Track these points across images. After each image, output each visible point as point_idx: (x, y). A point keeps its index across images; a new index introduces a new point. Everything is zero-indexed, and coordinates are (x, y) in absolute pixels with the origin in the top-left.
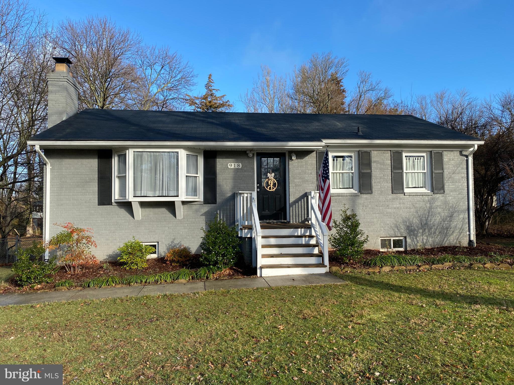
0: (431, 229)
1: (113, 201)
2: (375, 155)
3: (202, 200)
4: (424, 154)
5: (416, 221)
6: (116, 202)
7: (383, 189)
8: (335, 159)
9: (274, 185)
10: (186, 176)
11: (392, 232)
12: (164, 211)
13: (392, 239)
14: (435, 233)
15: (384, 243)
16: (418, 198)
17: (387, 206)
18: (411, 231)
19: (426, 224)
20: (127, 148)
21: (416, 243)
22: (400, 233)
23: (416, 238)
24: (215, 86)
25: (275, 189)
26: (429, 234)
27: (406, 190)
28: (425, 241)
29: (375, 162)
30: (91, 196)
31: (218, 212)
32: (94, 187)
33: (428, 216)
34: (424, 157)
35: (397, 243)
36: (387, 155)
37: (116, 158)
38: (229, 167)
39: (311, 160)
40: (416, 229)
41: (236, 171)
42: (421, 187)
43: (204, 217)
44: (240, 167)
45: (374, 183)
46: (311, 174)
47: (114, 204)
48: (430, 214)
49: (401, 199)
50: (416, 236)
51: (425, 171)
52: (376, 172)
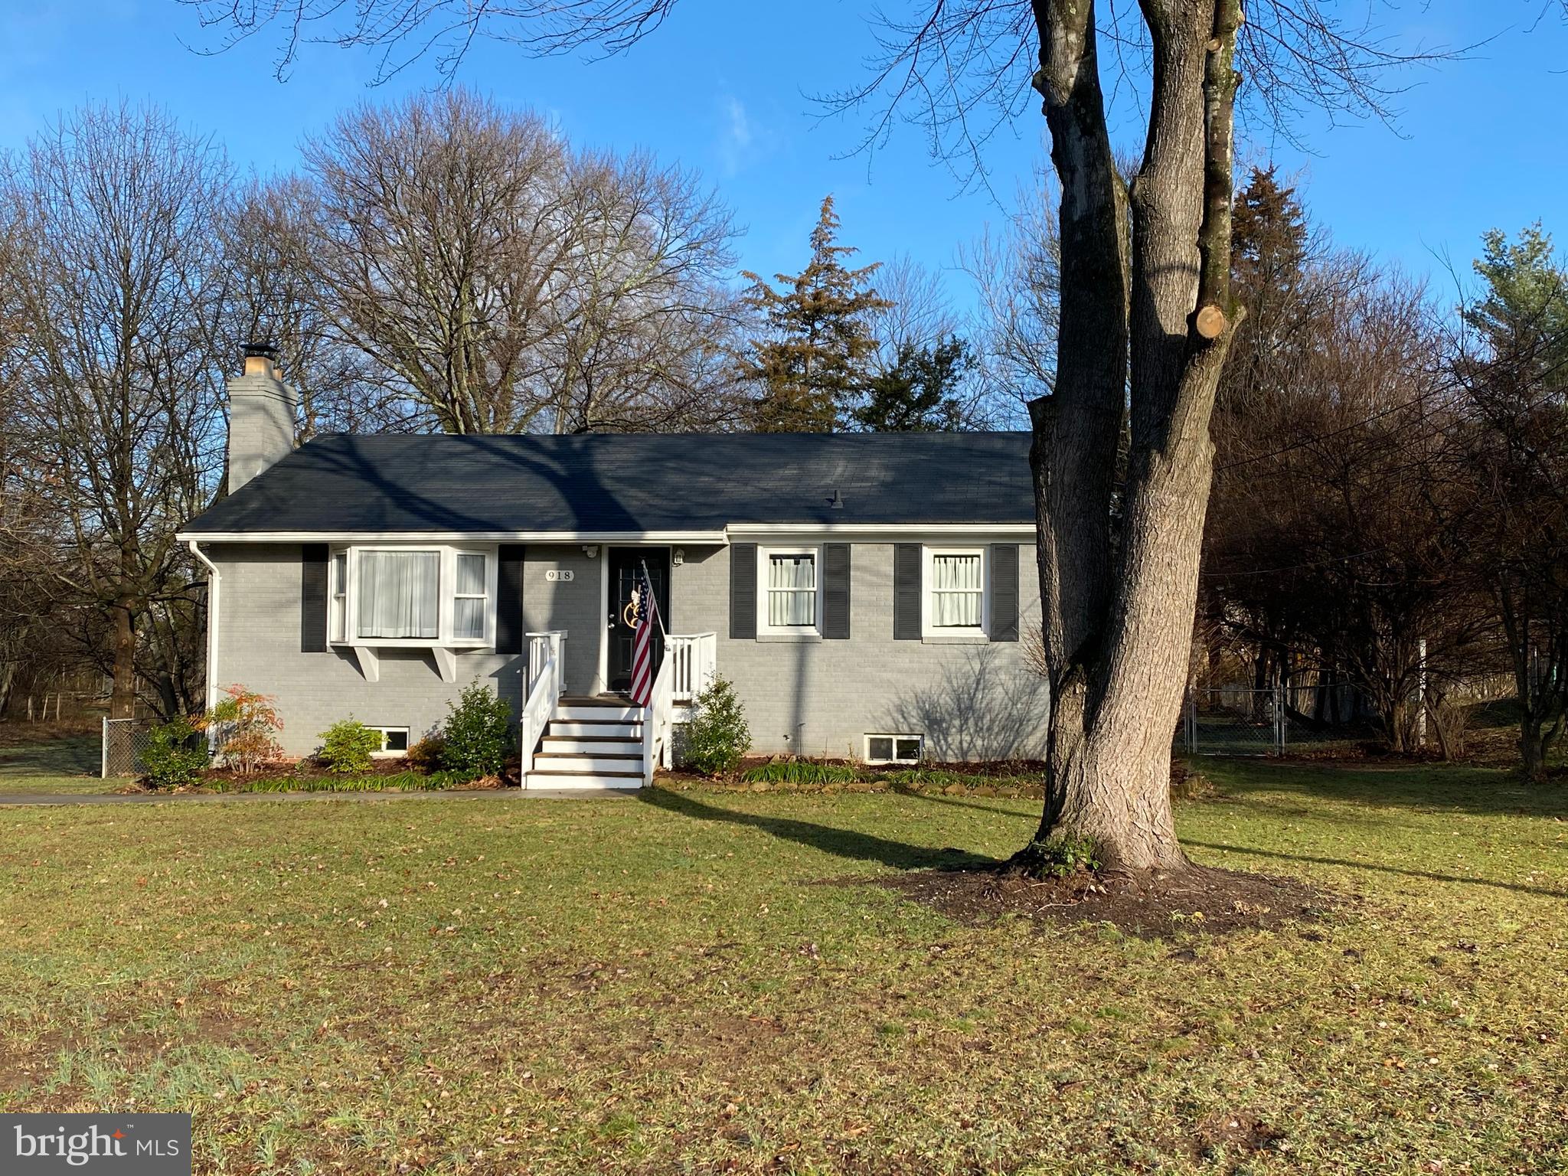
0: (982, 718)
1: (328, 644)
2: (858, 553)
3: (493, 645)
4: (980, 552)
5: (946, 701)
7: (874, 630)
8: (778, 561)
10: (456, 599)
11: (891, 723)
12: (420, 664)
13: (895, 739)
14: (989, 729)
15: (879, 748)
16: (955, 650)
17: (884, 666)
18: (934, 722)
19: (971, 708)
20: (348, 544)
21: (944, 748)
22: (909, 725)
23: (946, 740)
26: (976, 731)
27: (927, 631)
28: (965, 745)
29: (858, 568)
30: (291, 635)
31: (525, 671)
32: (295, 616)
33: (976, 689)
34: (978, 556)
35: (908, 749)
36: (887, 553)
37: (334, 561)
38: (549, 578)
39: (720, 565)
40: (947, 717)
41: (559, 586)
42: (973, 626)
43: (496, 679)
44: (571, 579)
45: (856, 615)
46: (718, 594)
47: (329, 649)
48: (981, 687)
49: (913, 651)
50: (946, 734)
51: (981, 590)
52: (858, 591)
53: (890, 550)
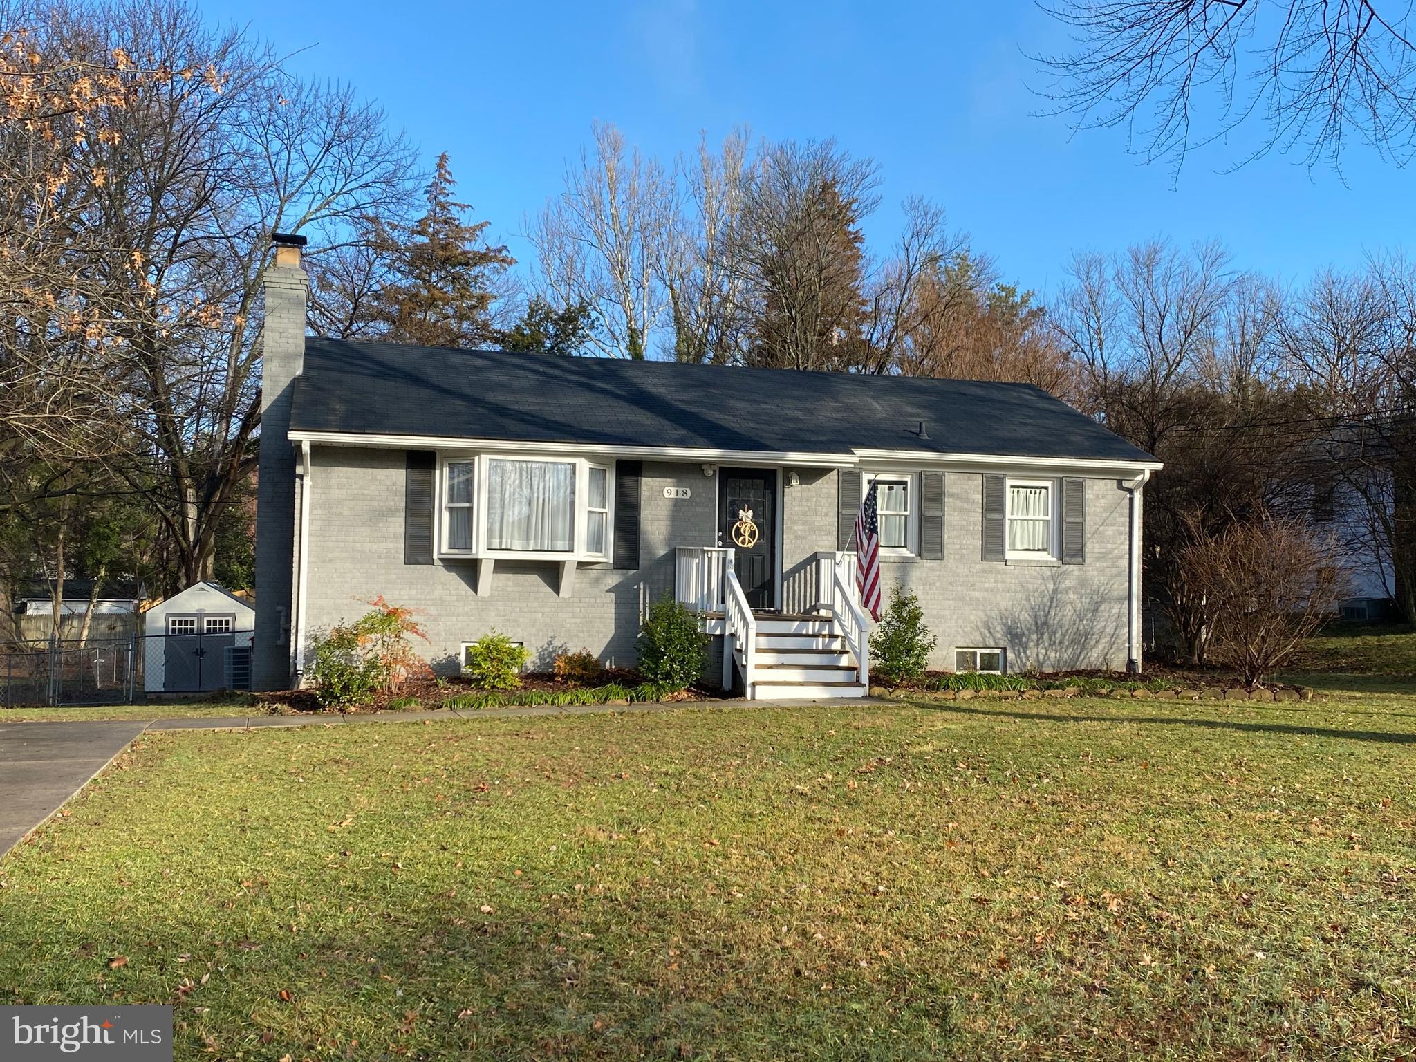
0: (1055, 633)
1: (435, 556)
2: (952, 482)
3: (611, 561)
4: (1048, 484)
5: (1025, 617)
6: (441, 560)
7: (964, 552)
9: (752, 535)
10: (587, 512)
11: (979, 638)
12: (534, 581)
13: (979, 651)
14: (1061, 642)
15: (963, 659)
16: (1033, 572)
17: (972, 585)
18: (1015, 637)
19: (1045, 623)
20: (478, 452)
21: (1024, 661)
22: (994, 640)
23: (1025, 652)
24: (457, 193)
25: (753, 543)
26: (1050, 645)
27: (1009, 555)
28: (1041, 657)
29: (951, 495)
30: (391, 546)
31: (642, 587)
32: (398, 525)
33: (1050, 607)
34: (1046, 488)
35: (989, 661)
36: (975, 482)
37: (446, 471)
38: (666, 495)
39: (828, 485)
40: (1026, 632)
41: (677, 503)
42: (1039, 550)
43: (612, 595)
44: (688, 497)
45: (949, 537)
46: (827, 515)
47: (437, 562)
48: (1054, 605)
49: (998, 572)
50: (1025, 648)
51: (1049, 518)
52: (952, 517)
53: (978, 480)
